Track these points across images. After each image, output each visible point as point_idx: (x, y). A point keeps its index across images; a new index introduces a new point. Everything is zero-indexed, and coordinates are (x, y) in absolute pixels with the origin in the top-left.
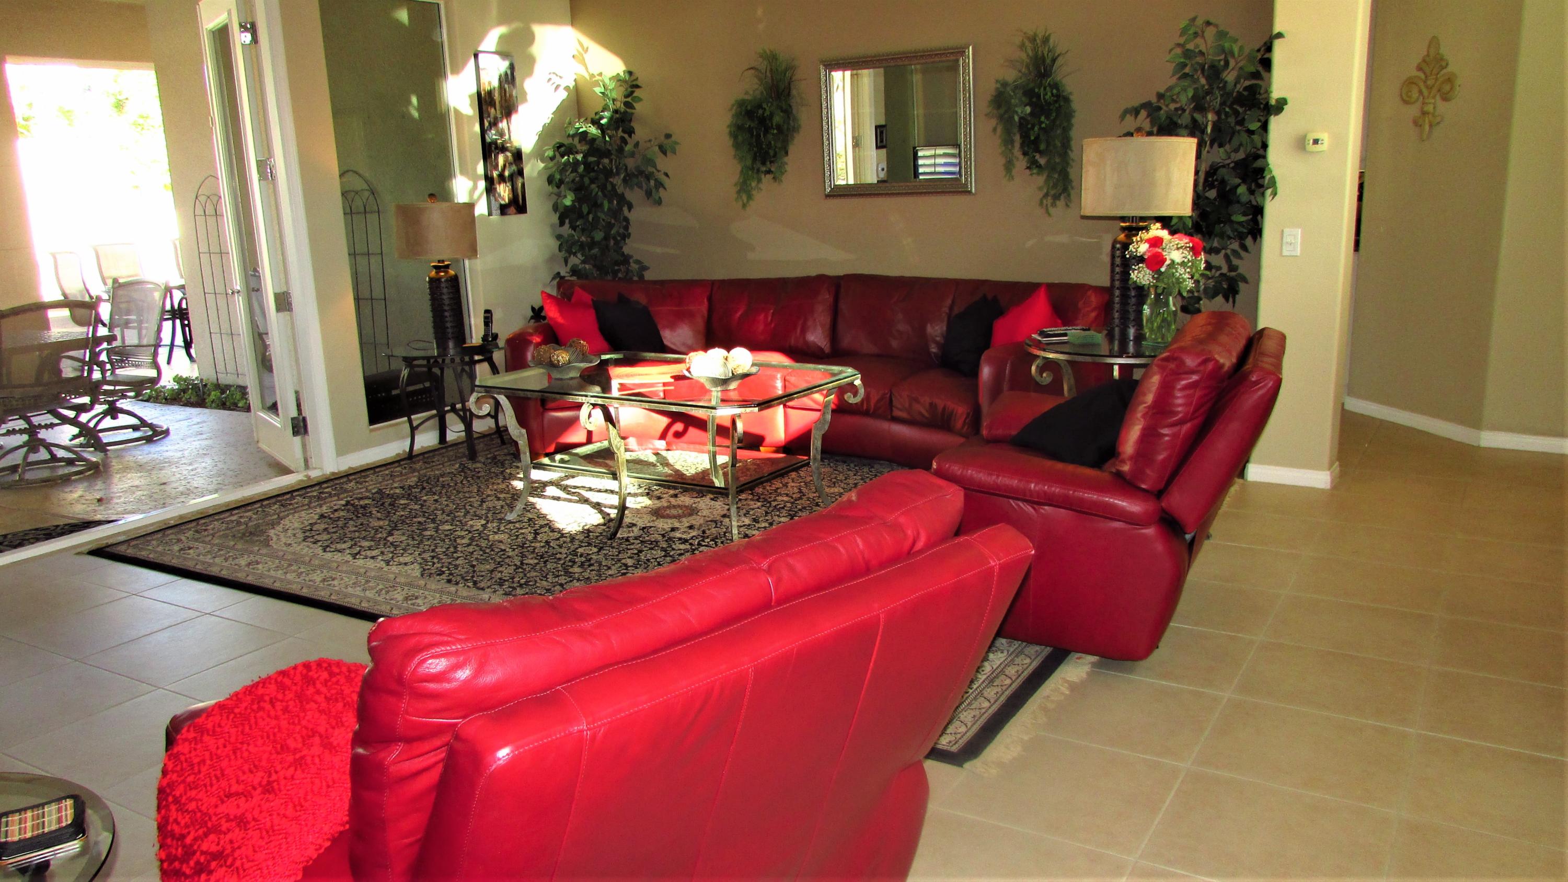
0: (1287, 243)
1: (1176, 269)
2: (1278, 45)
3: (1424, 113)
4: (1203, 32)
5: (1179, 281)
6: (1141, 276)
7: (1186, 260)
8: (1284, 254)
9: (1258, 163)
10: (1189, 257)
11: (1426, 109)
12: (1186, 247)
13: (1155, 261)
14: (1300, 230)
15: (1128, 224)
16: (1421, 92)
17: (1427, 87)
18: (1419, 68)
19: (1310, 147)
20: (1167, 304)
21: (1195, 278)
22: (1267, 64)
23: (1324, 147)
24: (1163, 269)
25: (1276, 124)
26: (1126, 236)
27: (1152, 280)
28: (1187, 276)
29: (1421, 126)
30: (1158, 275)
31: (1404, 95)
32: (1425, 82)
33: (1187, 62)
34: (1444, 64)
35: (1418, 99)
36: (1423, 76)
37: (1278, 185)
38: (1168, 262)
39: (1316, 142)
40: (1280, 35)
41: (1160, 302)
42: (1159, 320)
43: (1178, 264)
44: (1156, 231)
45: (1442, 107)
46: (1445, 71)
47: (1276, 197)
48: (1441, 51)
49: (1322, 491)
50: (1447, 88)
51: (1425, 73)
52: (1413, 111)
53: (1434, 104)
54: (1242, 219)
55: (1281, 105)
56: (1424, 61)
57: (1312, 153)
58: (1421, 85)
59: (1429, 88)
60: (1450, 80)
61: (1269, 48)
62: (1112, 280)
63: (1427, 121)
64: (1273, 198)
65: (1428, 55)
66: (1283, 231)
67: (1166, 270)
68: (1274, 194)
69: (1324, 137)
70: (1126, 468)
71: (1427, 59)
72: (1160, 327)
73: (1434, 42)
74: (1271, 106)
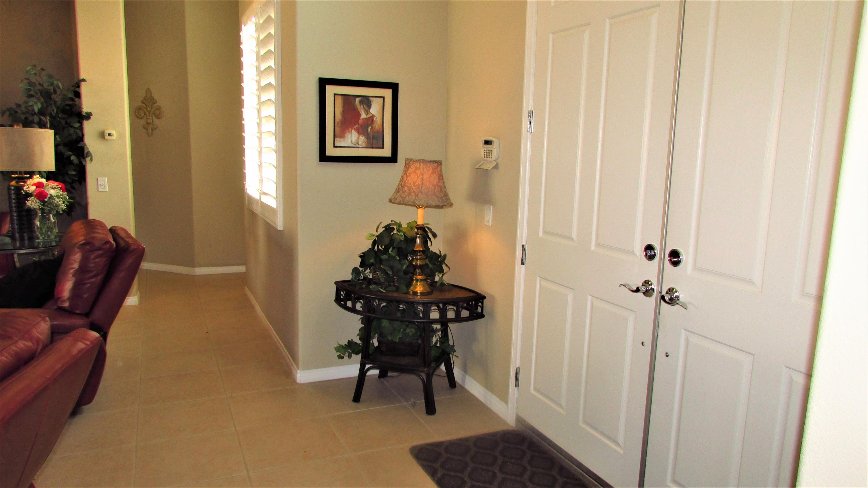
0: (101, 185)
1: (55, 199)
2: (83, 85)
3: (148, 123)
4: (40, 74)
5: (57, 206)
6: (33, 203)
7: (59, 194)
8: (100, 190)
9: (80, 145)
10: (61, 192)
11: (149, 121)
12: (58, 187)
13: (41, 196)
14: (107, 178)
15: (17, 176)
16: (145, 114)
17: (148, 111)
18: (143, 102)
19: (107, 137)
20: (49, 219)
21: (65, 203)
22: (78, 95)
23: (115, 137)
24: (46, 200)
25: (87, 125)
26: (16, 182)
27: (40, 206)
28: (61, 203)
29: (147, 129)
30: (44, 203)
31: (137, 115)
32: (146, 109)
33: (31, 88)
34: (155, 101)
35: (143, 117)
36: (145, 106)
37: (93, 155)
38: (49, 196)
39: (109, 135)
40: (84, 80)
41: (44, 218)
42: (46, 227)
43: (55, 196)
44: (37, 179)
45: (156, 121)
46: (155, 105)
47: (92, 162)
48: (152, 96)
49: (135, 306)
50: (158, 112)
51: (145, 104)
52: (143, 122)
53: (153, 119)
54: (74, 173)
55: (88, 116)
56: (145, 99)
57: (107, 140)
58: (145, 110)
59: (149, 112)
60: (159, 109)
61: (79, 86)
62: (11, 207)
63: (150, 127)
64: (91, 162)
65: (146, 96)
66: (97, 179)
67: (48, 200)
68: (91, 160)
69: (114, 132)
70: (66, 304)
71: (146, 98)
72: (47, 232)
73: (148, 91)
74: (83, 115)
